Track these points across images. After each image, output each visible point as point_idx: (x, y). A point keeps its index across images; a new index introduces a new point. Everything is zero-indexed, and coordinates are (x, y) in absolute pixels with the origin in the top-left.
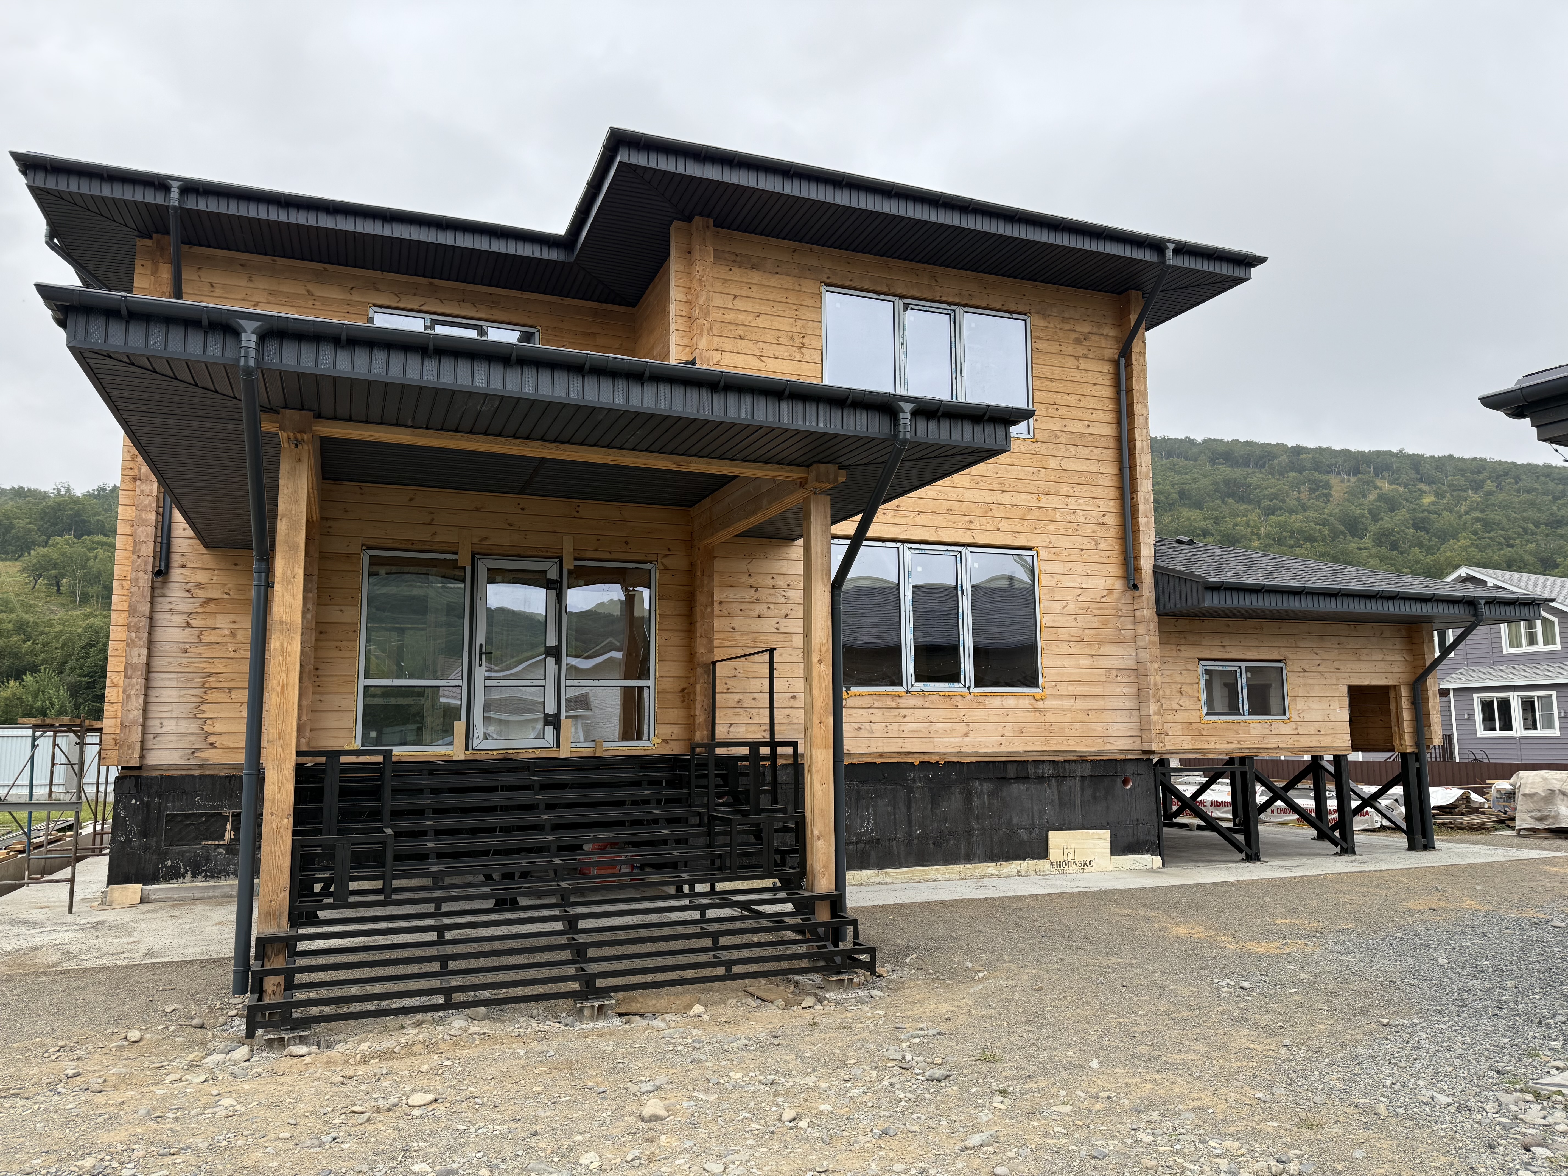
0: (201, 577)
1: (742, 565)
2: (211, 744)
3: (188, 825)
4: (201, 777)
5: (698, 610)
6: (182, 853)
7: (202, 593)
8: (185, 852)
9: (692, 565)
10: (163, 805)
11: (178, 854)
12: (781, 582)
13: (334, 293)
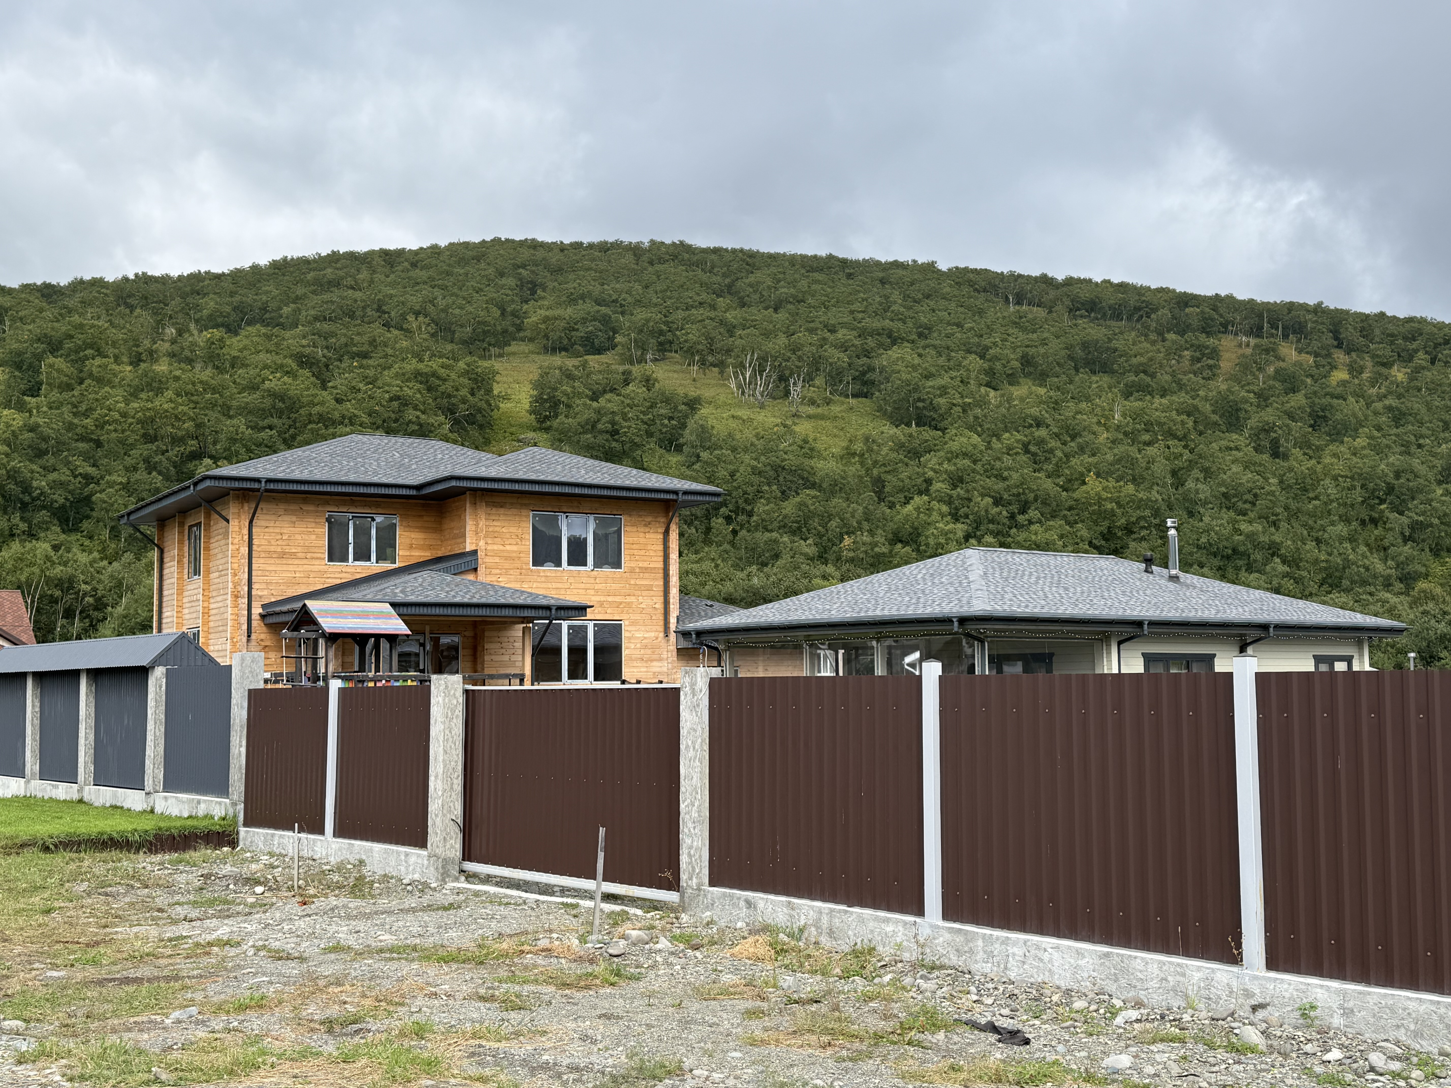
0: (263, 636)
1: (495, 634)
5: (478, 653)
7: (263, 644)
9: (476, 634)
12: (511, 640)
13: (311, 508)
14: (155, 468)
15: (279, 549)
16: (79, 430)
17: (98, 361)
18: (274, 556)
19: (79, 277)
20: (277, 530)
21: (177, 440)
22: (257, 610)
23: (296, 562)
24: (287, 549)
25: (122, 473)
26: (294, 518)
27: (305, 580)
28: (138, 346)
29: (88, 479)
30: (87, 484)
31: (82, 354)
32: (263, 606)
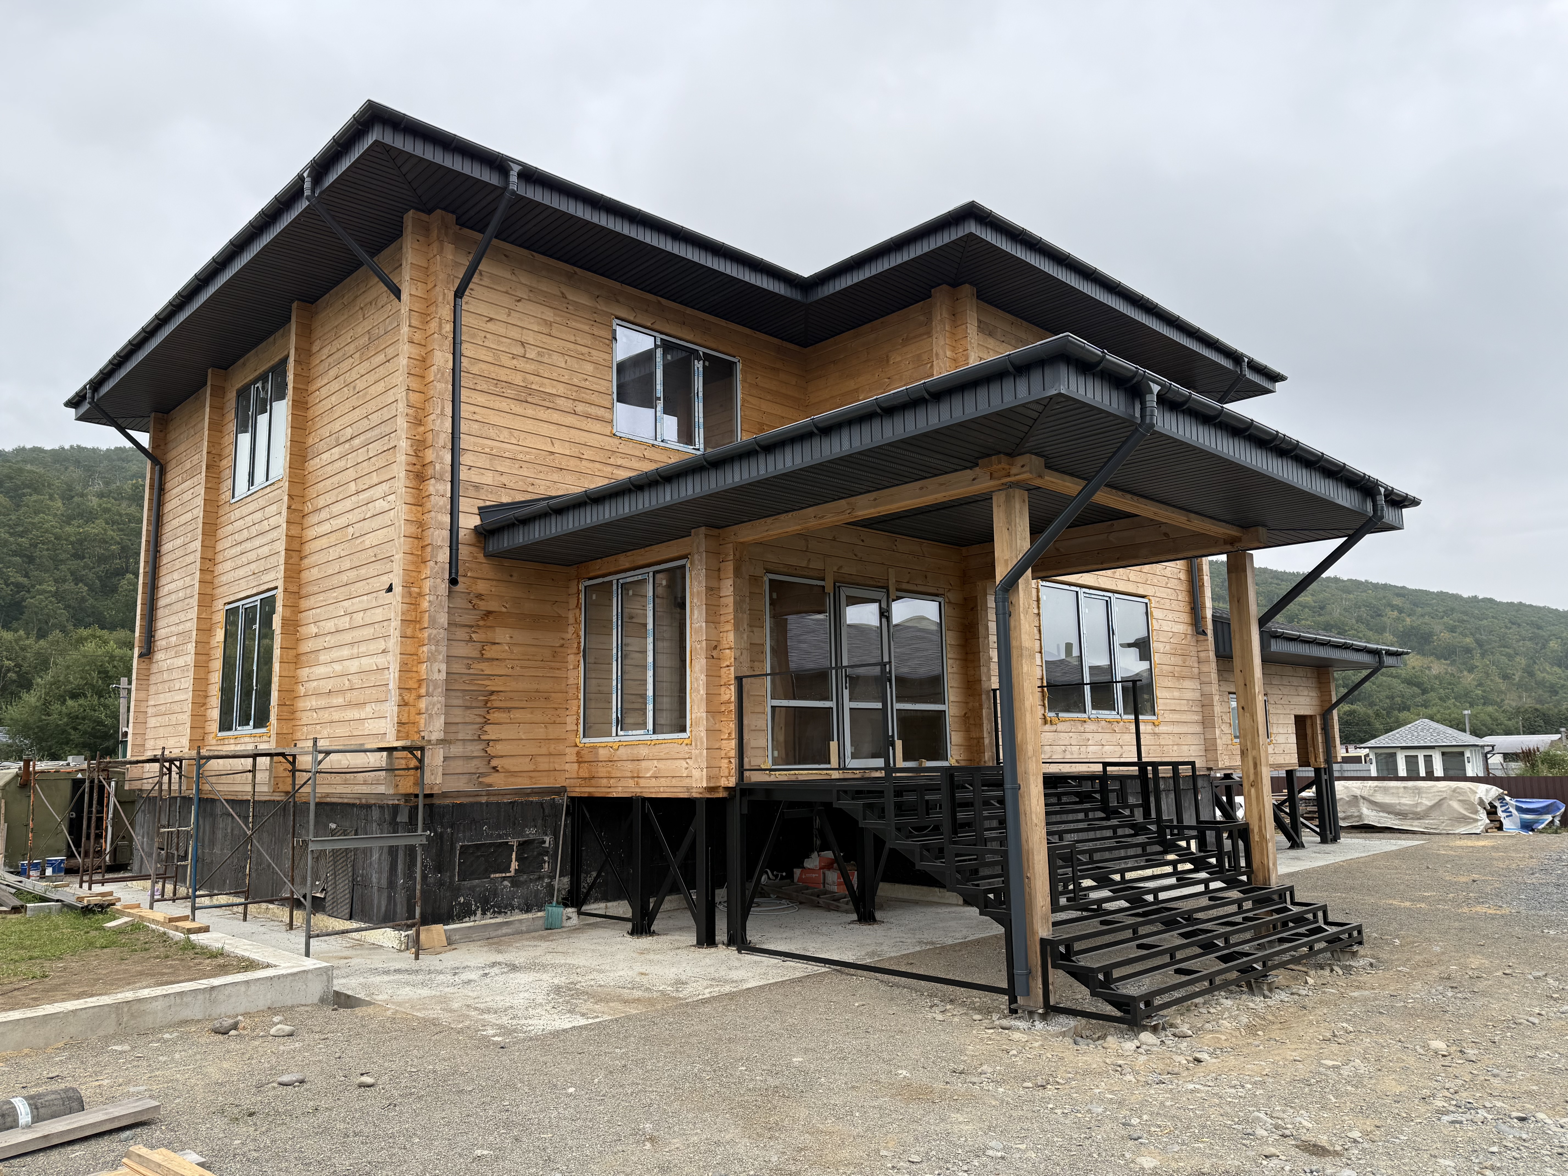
0: (482, 585)
2: (494, 768)
3: (478, 857)
4: (487, 804)
6: (472, 889)
7: (483, 605)
8: (475, 887)
10: (455, 836)
11: (469, 889)
13: (583, 300)
14: (81, 581)
15: (518, 379)
16: (13, 547)
17: (35, 497)
18: (510, 392)
19: (22, 446)
20: (514, 333)
21: (102, 559)
22: (469, 521)
23: (556, 417)
24: (536, 383)
25: (52, 583)
26: (549, 315)
27: (573, 464)
28: (71, 490)
29: (19, 587)
30: (18, 592)
31: (20, 492)
32: (483, 511)
